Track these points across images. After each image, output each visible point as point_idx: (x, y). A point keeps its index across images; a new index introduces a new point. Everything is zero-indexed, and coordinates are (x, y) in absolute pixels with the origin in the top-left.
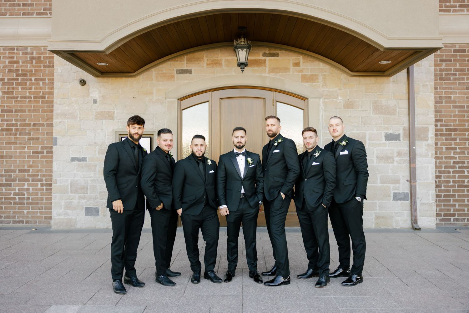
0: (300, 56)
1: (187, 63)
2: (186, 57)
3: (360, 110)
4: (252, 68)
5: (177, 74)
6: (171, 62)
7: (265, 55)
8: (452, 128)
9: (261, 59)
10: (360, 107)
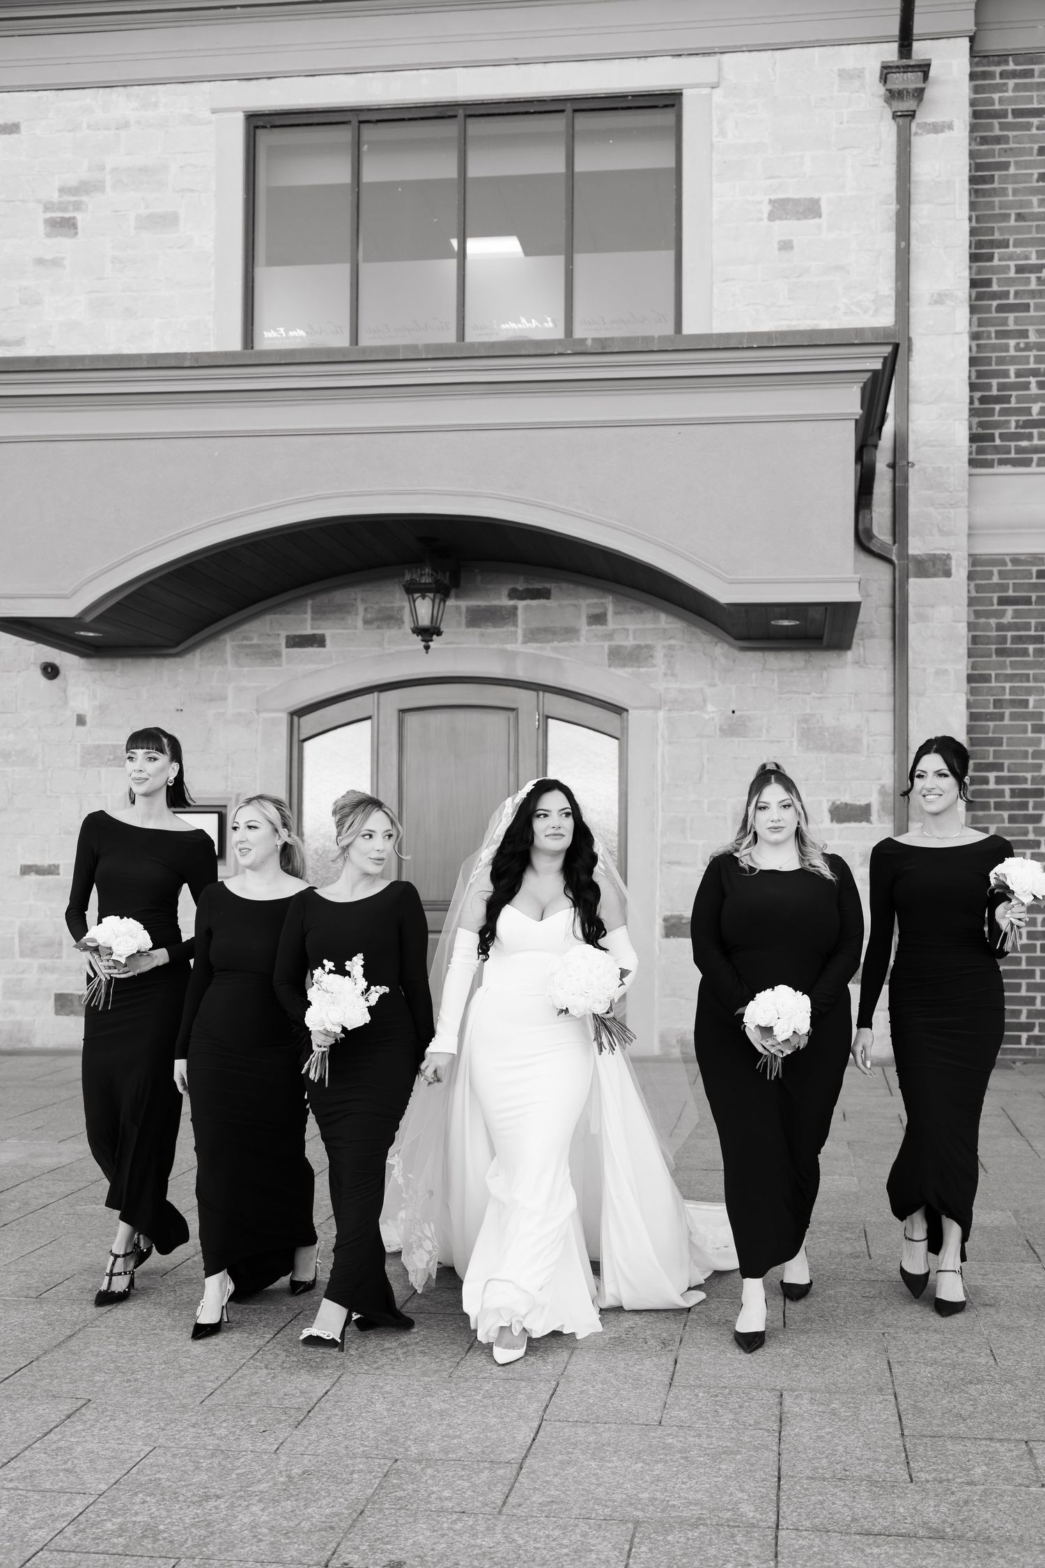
0: (605, 597)
1: (313, 619)
2: (310, 602)
3: (764, 738)
4: (480, 630)
5: (288, 647)
6: (272, 616)
7: (514, 594)
8: (1028, 786)
9: (505, 607)
10: (764, 731)
